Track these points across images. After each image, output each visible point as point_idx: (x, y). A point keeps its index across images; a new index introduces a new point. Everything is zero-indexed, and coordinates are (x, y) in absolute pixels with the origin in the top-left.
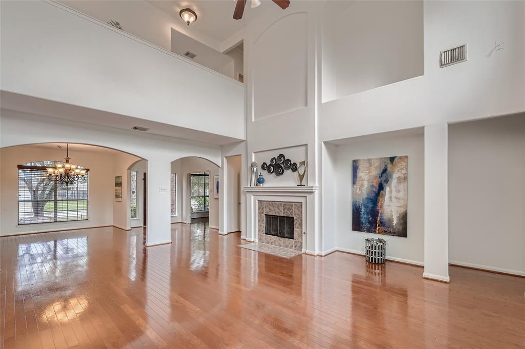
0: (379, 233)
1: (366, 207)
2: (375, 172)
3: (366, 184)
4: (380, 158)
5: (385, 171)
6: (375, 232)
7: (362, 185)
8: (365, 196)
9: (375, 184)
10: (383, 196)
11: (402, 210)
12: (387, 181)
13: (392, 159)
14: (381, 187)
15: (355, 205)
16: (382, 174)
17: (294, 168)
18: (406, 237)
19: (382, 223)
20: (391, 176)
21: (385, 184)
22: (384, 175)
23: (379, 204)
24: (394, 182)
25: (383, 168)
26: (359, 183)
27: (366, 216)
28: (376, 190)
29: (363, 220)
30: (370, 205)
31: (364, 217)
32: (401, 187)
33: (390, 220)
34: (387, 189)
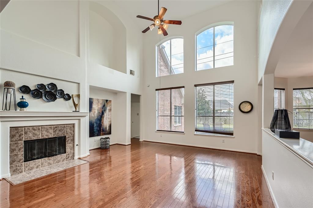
0: (102, 135)
1: (96, 123)
2: (100, 106)
3: (96, 112)
4: (103, 100)
5: (104, 106)
6: (100, 135)
7: (95, 112)
8: (96, 118)
9: (100, 112)
10: (104, 117)
11: (110, 123)
12: (105, 110)
13: (107, 101)
14: (103, 113)
15: (91, 123)
16: (103, 107)
17: (68, 97)
19: (103, 130)
20: (106, 108)
21: (104, 112)
22: (104, 107)
23: (102, 122)
24: (107, 111)
25: (103, 104)
26: (93, 111)
27: (96, 128)
28: (100, 114)
29: (95, 130)
30: (98, 122)
31: (95, 128)
32: (110, 113)
33: (106, 128)
34: (105, 114)
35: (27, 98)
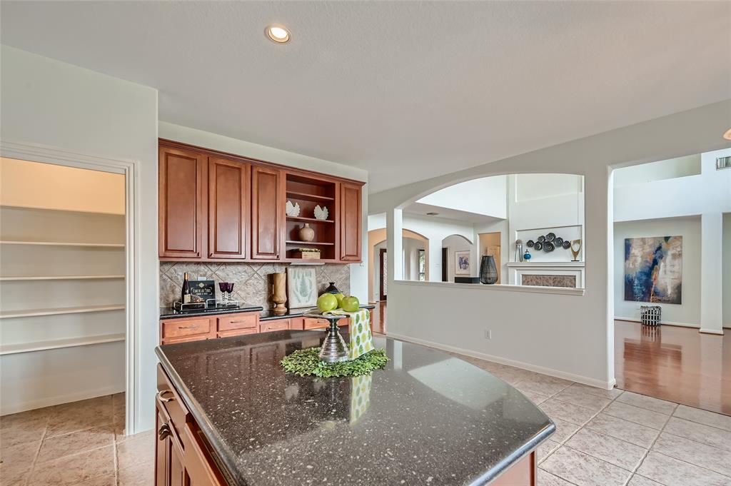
0: (653, 302)
1: (639, 279)
2: (648, 250)
3: (639, 260)
4: (655, 238)
5: (659, 248)
6: (649, 301)
7: (635, 261)
8: (638, 270)
9: (649, 260)
10: (658, 270)
11: (677, 282)
12: (661, 257)
13: (667, 239)
14: (655, 262)
15: (628, 278)
16: (656, 251)
17: (567, 245)
18: (681, 304)
19: (656, 293)
20: (666, 253)
21: (659, 260)
22: (659, 252)
23: (654, 277)
24: (669, 258)
25: (657, 245)
26: (632, 259)
27: (639, 287)
28: (650, 264)
29: (636, 291)
30: (644, 278)
31: (637, 288)
32: (676, 262)
33: (665, 290)
34: (662, 264)
35: (531, 251)
